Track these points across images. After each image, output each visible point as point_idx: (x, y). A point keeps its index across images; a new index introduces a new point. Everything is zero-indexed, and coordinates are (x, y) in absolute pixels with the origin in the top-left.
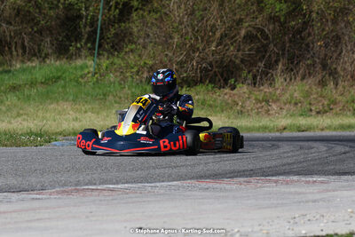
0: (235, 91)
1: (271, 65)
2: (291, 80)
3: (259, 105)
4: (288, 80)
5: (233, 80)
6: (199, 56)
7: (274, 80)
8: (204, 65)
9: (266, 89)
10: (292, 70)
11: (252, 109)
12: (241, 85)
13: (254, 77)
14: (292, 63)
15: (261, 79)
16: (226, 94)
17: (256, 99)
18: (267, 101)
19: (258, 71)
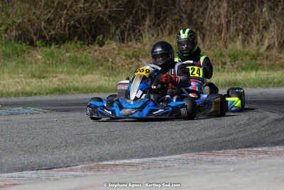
0: (104, 48)
1: (138, 21)
2: (158, 35)
3: (129, 61)
4: (155, 35)
5: (101, 36)
6: (67, 14)
7: (141, 35)
8: (72, 22)
9: (135, 45)
10: (159, 25)
11: (122, 66)
12: (109, 41)
13: (122, 33)
14: (159, 18)
15: (129, 35)
16: (96, 51)
17: (125, 55)
18: (137, 57)
19: (126, 27)
